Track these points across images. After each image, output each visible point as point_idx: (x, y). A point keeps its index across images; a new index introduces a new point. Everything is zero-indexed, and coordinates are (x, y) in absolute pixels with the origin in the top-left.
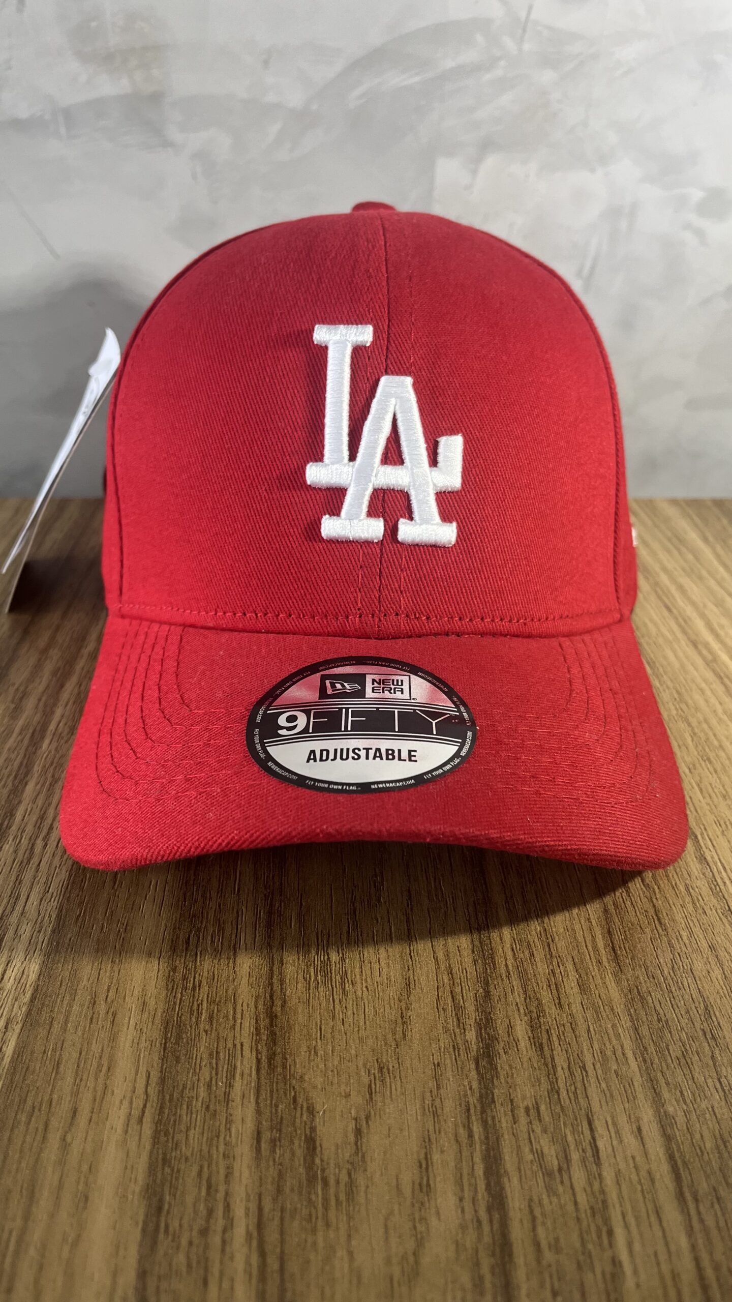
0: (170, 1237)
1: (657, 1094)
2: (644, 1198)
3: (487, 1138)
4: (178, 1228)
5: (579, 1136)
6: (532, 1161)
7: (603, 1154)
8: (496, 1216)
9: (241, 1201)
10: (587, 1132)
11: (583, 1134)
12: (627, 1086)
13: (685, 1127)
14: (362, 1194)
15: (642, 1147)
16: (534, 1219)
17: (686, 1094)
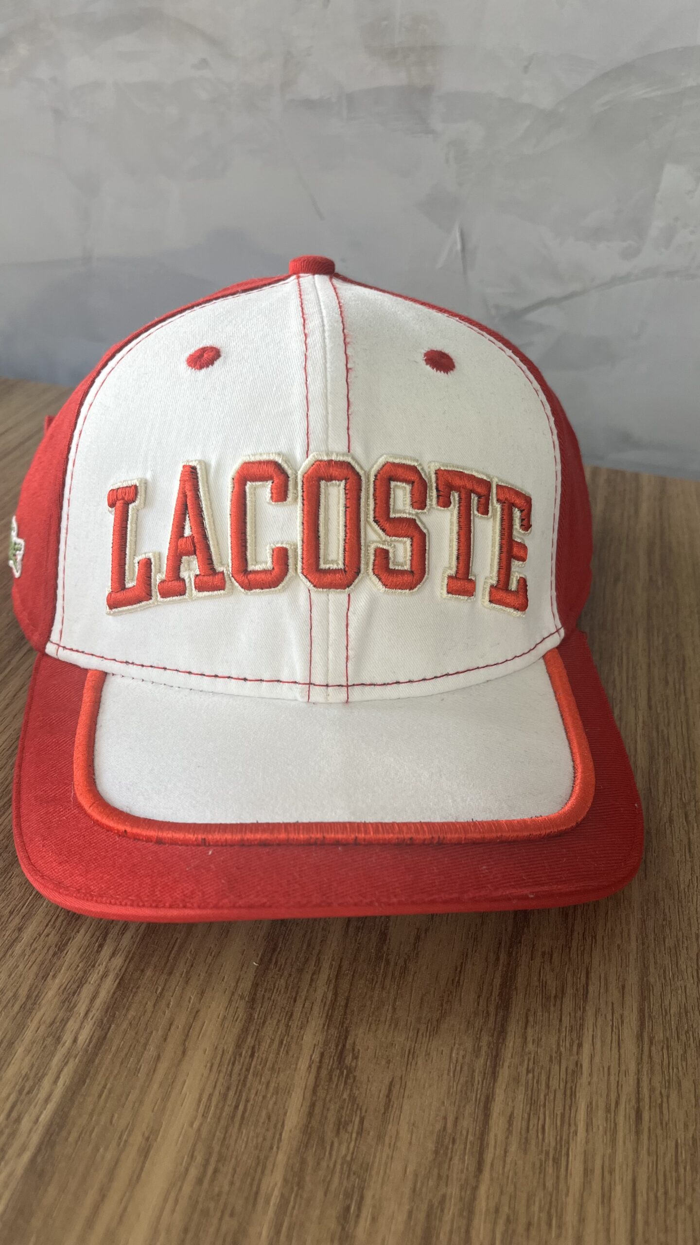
0: (277, 969)
1: (646, 967)
2: (612, 1031)
3: (509, 964)
4: (283, 964)
5: (577, 980)
6: (537, 986)
7: (590, 995)
8: (501, 1014)
9: (328, 959)
10: (583, 979)
11: (580, 979)
12: (624, 957)
13: (659, 993)
14: (411, 976)
15: (621, 999)
16: (527, 1022)
17: (667, 973)
